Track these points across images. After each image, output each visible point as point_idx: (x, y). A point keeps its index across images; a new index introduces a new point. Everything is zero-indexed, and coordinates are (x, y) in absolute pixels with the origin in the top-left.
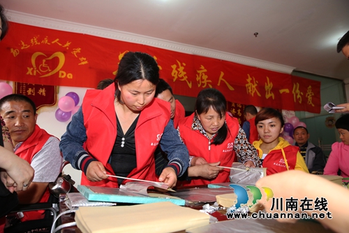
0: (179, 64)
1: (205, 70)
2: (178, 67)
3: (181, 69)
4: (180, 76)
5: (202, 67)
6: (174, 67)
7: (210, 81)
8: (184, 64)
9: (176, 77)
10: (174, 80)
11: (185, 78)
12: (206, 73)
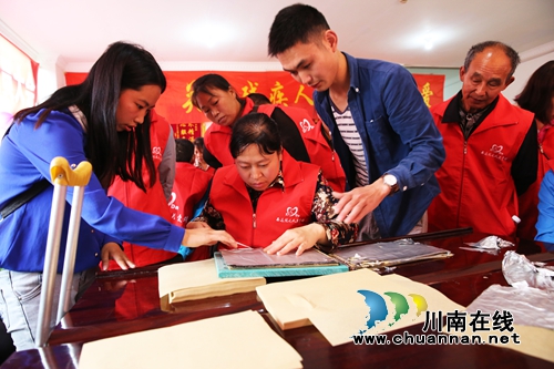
0: (251, 84)
1: (281, 87)
2: (250, 89)
5: (278, 84)
6: (245, 89)
7: (286, 99)
8: (256, 84)
12: (281, 91)
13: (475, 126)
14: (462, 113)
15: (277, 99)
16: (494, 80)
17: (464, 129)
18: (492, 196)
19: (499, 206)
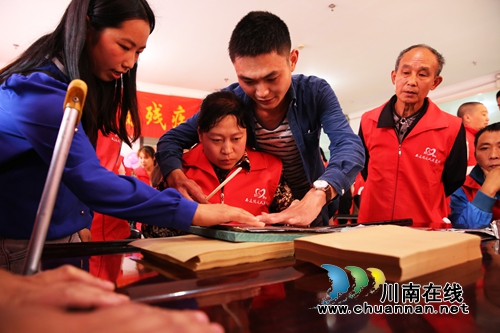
0: (155, 105)
1: (183, 111)
2: (154, 109)
3: (157, 110)
4: (155, 118)
5: (180, 108)
6: (149, 109)
8: (160, 106)
9: (150, 120)
10: (148, 123)
11: (160, 120)
12: (183, 114)
13: (409, 130)
14: (396, 118)
15: (178, 121)
16: (424, 69)
17: (399, 132)
18: (425, 198)
19: (431, 208)
